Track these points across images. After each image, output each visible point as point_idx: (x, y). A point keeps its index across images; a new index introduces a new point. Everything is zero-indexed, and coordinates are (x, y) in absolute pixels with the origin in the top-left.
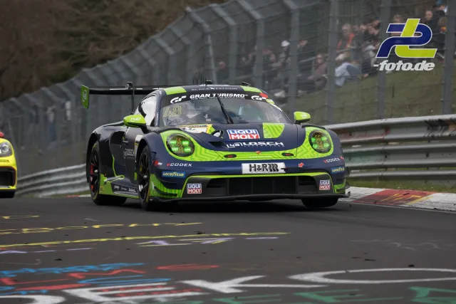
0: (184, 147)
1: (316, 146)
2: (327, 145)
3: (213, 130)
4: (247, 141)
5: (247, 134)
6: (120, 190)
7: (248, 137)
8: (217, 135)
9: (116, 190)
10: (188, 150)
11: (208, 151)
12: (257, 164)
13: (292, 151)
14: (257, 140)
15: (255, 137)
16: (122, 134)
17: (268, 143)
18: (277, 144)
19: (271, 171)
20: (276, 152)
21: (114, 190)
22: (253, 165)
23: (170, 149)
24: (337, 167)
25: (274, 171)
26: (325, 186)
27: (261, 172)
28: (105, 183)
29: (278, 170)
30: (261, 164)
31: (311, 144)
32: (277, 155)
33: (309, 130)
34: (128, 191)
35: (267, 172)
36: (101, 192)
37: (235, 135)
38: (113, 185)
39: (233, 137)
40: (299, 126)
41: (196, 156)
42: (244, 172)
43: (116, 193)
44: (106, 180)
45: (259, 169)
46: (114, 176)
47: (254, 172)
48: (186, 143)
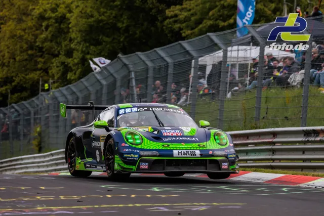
0: (136, 139)
1: (218, 141)
2: (225, 141)
3: (152, 130)
4: (175, 137)
5: (174, 133)
6: (90, 167)
7: (175, 134)
8: (156, 132)
9: (88, 167)
10: (138, 141)
11: (151, 142)
12: (183, 151)
13: (205, 144)
14: (182, 137)
15: (179, 135)
16: (90, 132)
17: (189, 138)
18: (194, 139)
19: (191, 155)
20: (194, 144)
21: (86, 167)
22: (180, 151)
23: (127, 140)
24: (232, 154)
25: (194, 155)
26: (225, 166)
27: (185, 156)
28: (80, 163)
29: (196, 155)
30: (185, 151)
31: (215, 140)
32: (195, 145)
33: (213, 131)
34: (96, 167)
35: (189, 156)
36: (76, 169)
37: (167, 133)
38: (85, 164)
39: (165, 134)
40: (206, 129)
41: (144, 145)
42: (175, 156)
43: (87, 169)
44: (80, 161)
45: (184, 154)
46: (85, 158)
47: (181, 156)
48: (137, 137)
